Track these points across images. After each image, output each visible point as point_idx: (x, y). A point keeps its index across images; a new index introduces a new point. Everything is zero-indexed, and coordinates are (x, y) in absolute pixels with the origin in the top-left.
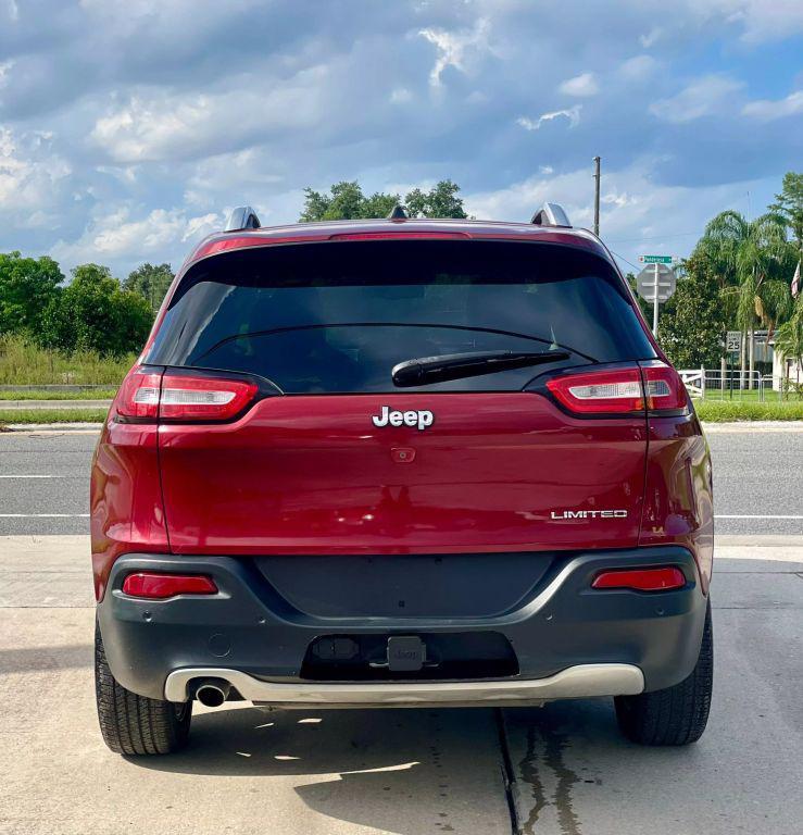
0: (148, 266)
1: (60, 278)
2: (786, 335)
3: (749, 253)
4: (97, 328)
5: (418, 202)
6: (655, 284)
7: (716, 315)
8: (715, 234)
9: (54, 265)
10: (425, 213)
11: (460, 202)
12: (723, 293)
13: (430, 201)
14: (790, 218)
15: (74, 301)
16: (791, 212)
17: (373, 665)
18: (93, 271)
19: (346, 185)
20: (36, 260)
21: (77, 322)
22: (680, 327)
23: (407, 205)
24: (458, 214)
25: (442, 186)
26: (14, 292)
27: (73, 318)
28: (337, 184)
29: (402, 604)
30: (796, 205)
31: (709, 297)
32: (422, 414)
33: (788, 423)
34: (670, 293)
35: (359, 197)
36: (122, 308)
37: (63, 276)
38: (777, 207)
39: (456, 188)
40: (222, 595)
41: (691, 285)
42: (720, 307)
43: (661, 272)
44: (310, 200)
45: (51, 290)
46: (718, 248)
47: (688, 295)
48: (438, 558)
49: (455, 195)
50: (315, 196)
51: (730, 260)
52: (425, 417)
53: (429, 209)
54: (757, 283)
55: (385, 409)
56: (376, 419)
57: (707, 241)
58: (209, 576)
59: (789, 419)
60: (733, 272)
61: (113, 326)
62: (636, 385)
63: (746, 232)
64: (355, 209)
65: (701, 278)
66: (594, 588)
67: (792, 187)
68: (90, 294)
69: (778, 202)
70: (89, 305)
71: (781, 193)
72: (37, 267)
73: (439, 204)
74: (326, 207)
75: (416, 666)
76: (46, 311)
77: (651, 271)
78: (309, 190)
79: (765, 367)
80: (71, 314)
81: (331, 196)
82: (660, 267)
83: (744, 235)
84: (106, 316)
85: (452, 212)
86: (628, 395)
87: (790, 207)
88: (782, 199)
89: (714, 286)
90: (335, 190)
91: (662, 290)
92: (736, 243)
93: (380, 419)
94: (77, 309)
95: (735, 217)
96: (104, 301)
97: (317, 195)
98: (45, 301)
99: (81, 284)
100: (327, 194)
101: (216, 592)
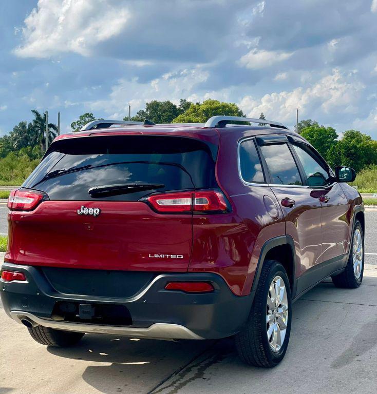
1: (336, 136)
4: (351, 159)
9: (334, 131)
15: (341, 147)
18: (352, 133)
21: (342, 157)
26: (315, 143)
27: (340, 155)
29: (93, 290)
32: (96, 209)
36: (363, 149)
37: (338, 136)
45: (332, 142)
48: (109, 272)
52: (97, 211)
55: (82, 207)
56: (78, 211)
58: (23, 273)
61: (359, 158)
62: (190, 199)
66: (166, 289)
68: (349, 143)
70: (348, 149)
72: (326, 131)
76: (329, 151)
80: (340, 153)
84: (355, 153)
86: (186, 204)
93: (80, 211)
94: (342, 151)
96: (355, 147)
98: (329, 147)
99: (346, 139)
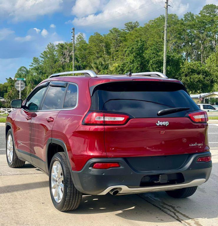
3: (29, 78)
6: (20, 86)
8: (20, 72)
17: (155, 182)
30: (36, 65)
34: (24, 88)
40: (121, 167)
43: (22, 82)
52: (167, 123)
54: (31, 86)
55: (159, 122)
56: (157, 124)
57: (18, 74)
58: (118, 163)
63: (28, 72)
66: (198, 162)
67: (35, 61)
71: (32, 62)
75: (166, 182)
77: (18, 82)
83: (28, 73)
88: (33, 64)
91: (22, 87)
92: (26, 75)
93: (158, 124)
95: (25, 68)
101: (120, 167)
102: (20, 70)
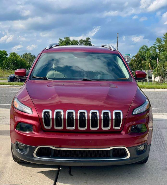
0: (26, 53)
1: (7, 55)
2: (155, 71)
3: (148, 54)
5: (82, 41)
6: (127, 60)
7: (141, 67)
8: (141, 50)
9: (6, 52)
10: (83, 44)
11: (91, 42)
12: (142, 62)
13: (84, 41)
14: (158, 47)
15: (10, 60)
16: (158, 46)
18: (14, 54)
19: (67, 37)
20: (2, 51)
22: (133, 69)
23: (80, 42)
24: (90, 44)
25: (87, 38)
28: (65, 37)
30: (159, 44)
31: (139, 63)
33: (149, 89)
34: (130, 62)
35: (70, 40)
36: (19, 61)
38: (155, 45)
39: (90, 39)
41: (136, 60)
42: (142, 65)
43: (128, 57)
44: (60, 40)
45: (5, 57)
46: (142, 53)
47: (135, 62)
49: (90, 40)
50: (61, 40)
51: (144, 55)
53: (84, 43)
54: (150, 60)
57: (140, 51)
59: (149, 88)
60: (145, 58)
63: (148, 50)
64: (69, 43)
65: (138, 59)
67: (158, 41)
68: (13, 58)
69: (155, 44)
70: (13, 61)
72: (2, 52)
73: (86, 42)
74: (63, 42)
77: (126, 57)
78: (60, 38)
79: (150, 78)
80: (9, 62)
81: (64, 40)
82: (128, 56)
84: (16, 63)
85: (89, 44)
87: (157, 45)
88: (156, 43)
89: (141, 61)
90: (65, 38)
92: (146, 52)
95: (146, 46)
96: (16, 60)
97: (61, 39)
98: (4, 59)
99: (11, 56)
100: (63, 39)
102: (142, 48)
